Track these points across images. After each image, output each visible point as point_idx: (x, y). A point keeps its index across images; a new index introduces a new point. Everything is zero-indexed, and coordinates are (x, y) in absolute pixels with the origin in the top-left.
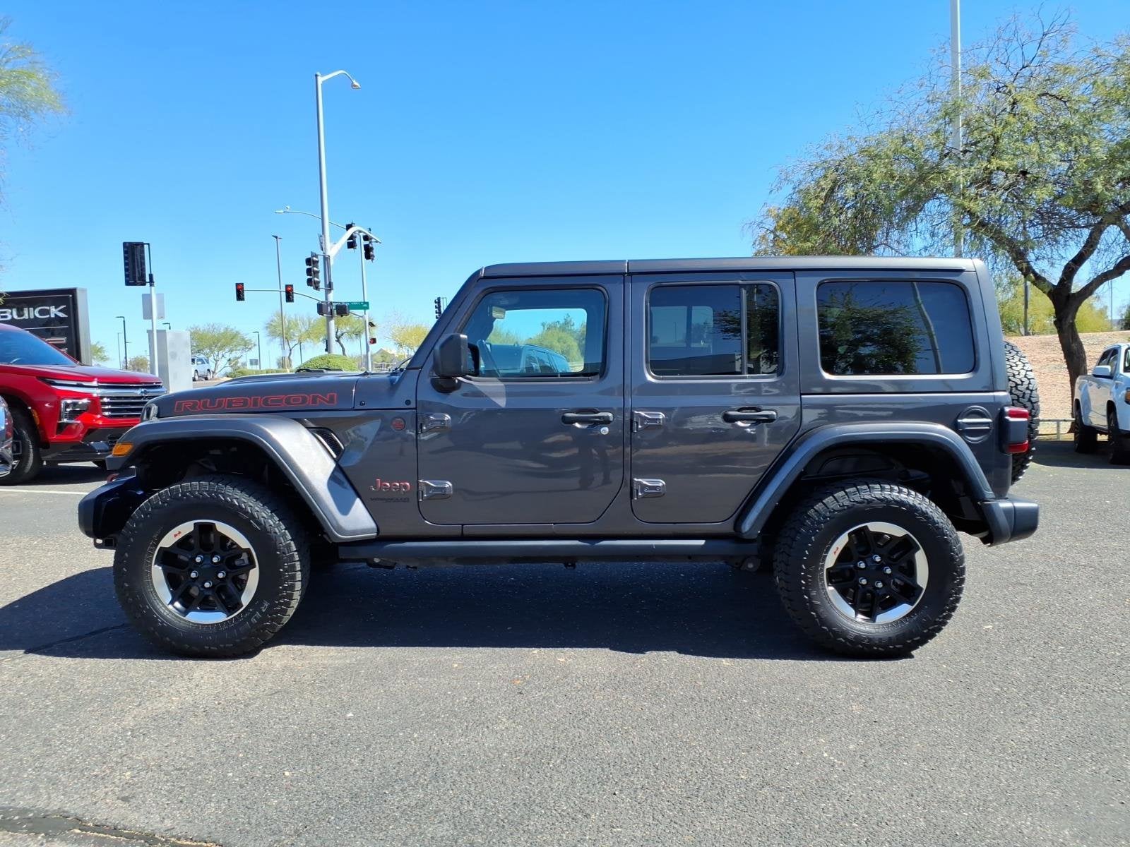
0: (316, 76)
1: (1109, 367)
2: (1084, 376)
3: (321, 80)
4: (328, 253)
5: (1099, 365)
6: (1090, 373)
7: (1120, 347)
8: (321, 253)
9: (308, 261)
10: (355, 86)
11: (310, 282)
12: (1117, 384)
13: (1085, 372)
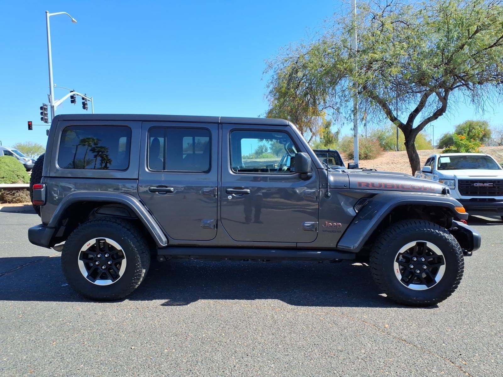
0: (46, 12)
1: (430, 167)
2: (419, 171)
3: (49, 15)
4: (53, 104)
5: (425, 166)
6: (421, 170)
7: (436, 156)
8: (50, 104)
9: (41, 108)
10: (74, 21)
11: (42, 119)
12: (434, 176)
13: (420, 169)
